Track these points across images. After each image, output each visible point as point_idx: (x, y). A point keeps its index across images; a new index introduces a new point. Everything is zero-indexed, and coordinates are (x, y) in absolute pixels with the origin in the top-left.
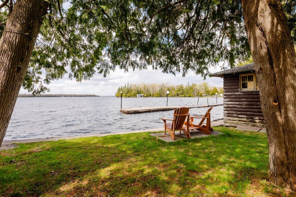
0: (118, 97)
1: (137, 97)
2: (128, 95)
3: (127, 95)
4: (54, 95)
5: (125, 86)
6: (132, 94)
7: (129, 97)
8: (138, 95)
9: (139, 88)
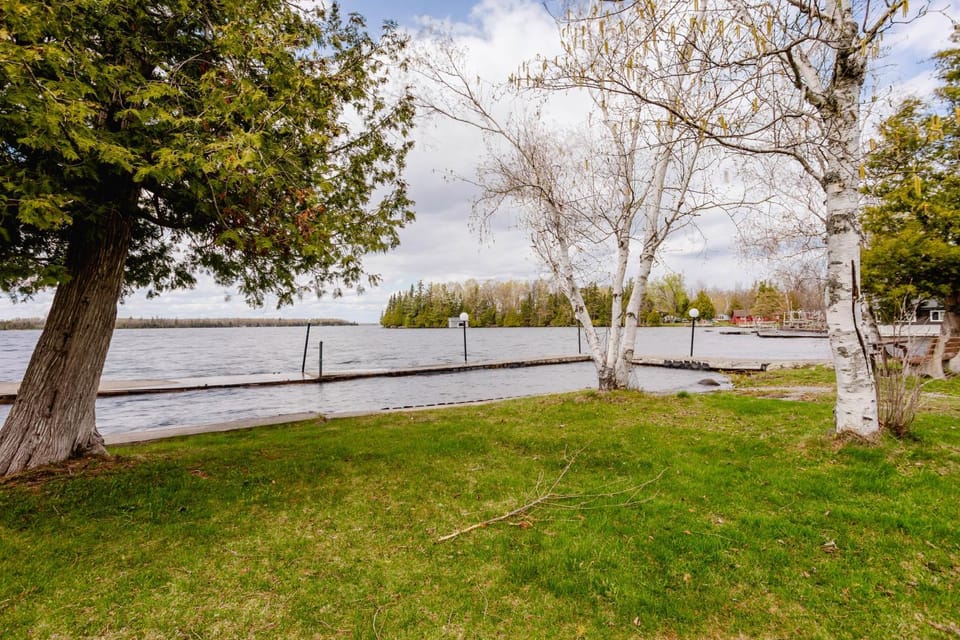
0: (389, 327)
1: (447, 326)
2: (419, 319)
3: (415, 319)
4: (216, 322)
5: (412, 290)
6: (432, 316)
7: (422, 326)
8: (450, 319)
9: (457, 296)
